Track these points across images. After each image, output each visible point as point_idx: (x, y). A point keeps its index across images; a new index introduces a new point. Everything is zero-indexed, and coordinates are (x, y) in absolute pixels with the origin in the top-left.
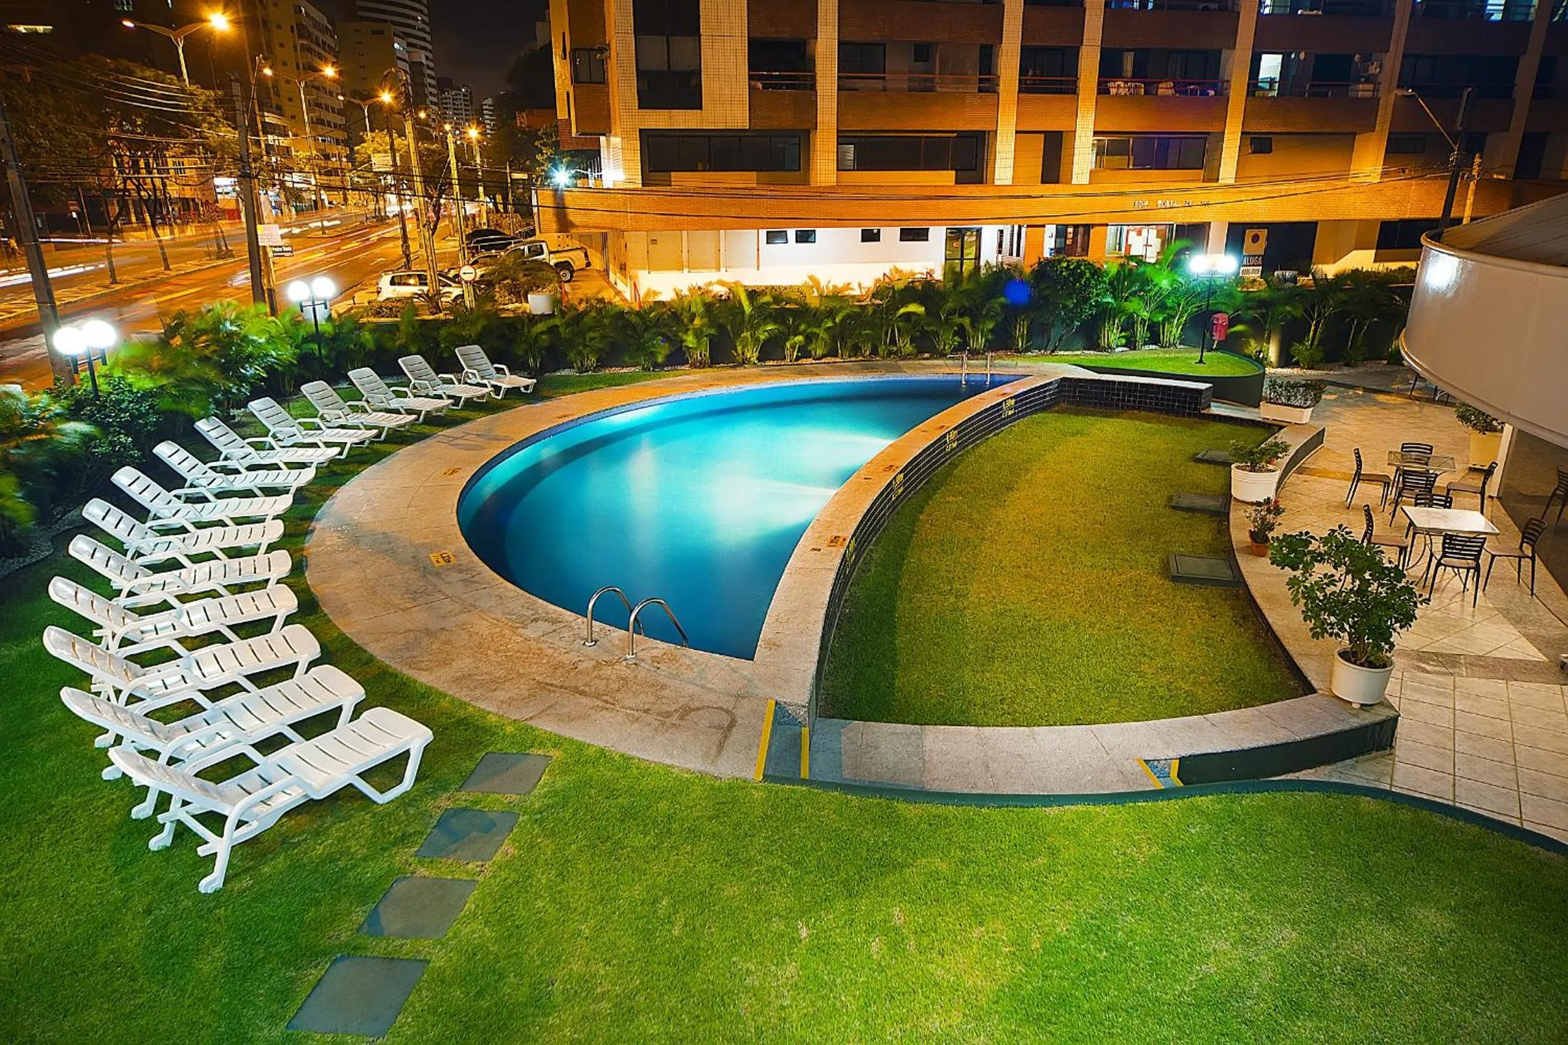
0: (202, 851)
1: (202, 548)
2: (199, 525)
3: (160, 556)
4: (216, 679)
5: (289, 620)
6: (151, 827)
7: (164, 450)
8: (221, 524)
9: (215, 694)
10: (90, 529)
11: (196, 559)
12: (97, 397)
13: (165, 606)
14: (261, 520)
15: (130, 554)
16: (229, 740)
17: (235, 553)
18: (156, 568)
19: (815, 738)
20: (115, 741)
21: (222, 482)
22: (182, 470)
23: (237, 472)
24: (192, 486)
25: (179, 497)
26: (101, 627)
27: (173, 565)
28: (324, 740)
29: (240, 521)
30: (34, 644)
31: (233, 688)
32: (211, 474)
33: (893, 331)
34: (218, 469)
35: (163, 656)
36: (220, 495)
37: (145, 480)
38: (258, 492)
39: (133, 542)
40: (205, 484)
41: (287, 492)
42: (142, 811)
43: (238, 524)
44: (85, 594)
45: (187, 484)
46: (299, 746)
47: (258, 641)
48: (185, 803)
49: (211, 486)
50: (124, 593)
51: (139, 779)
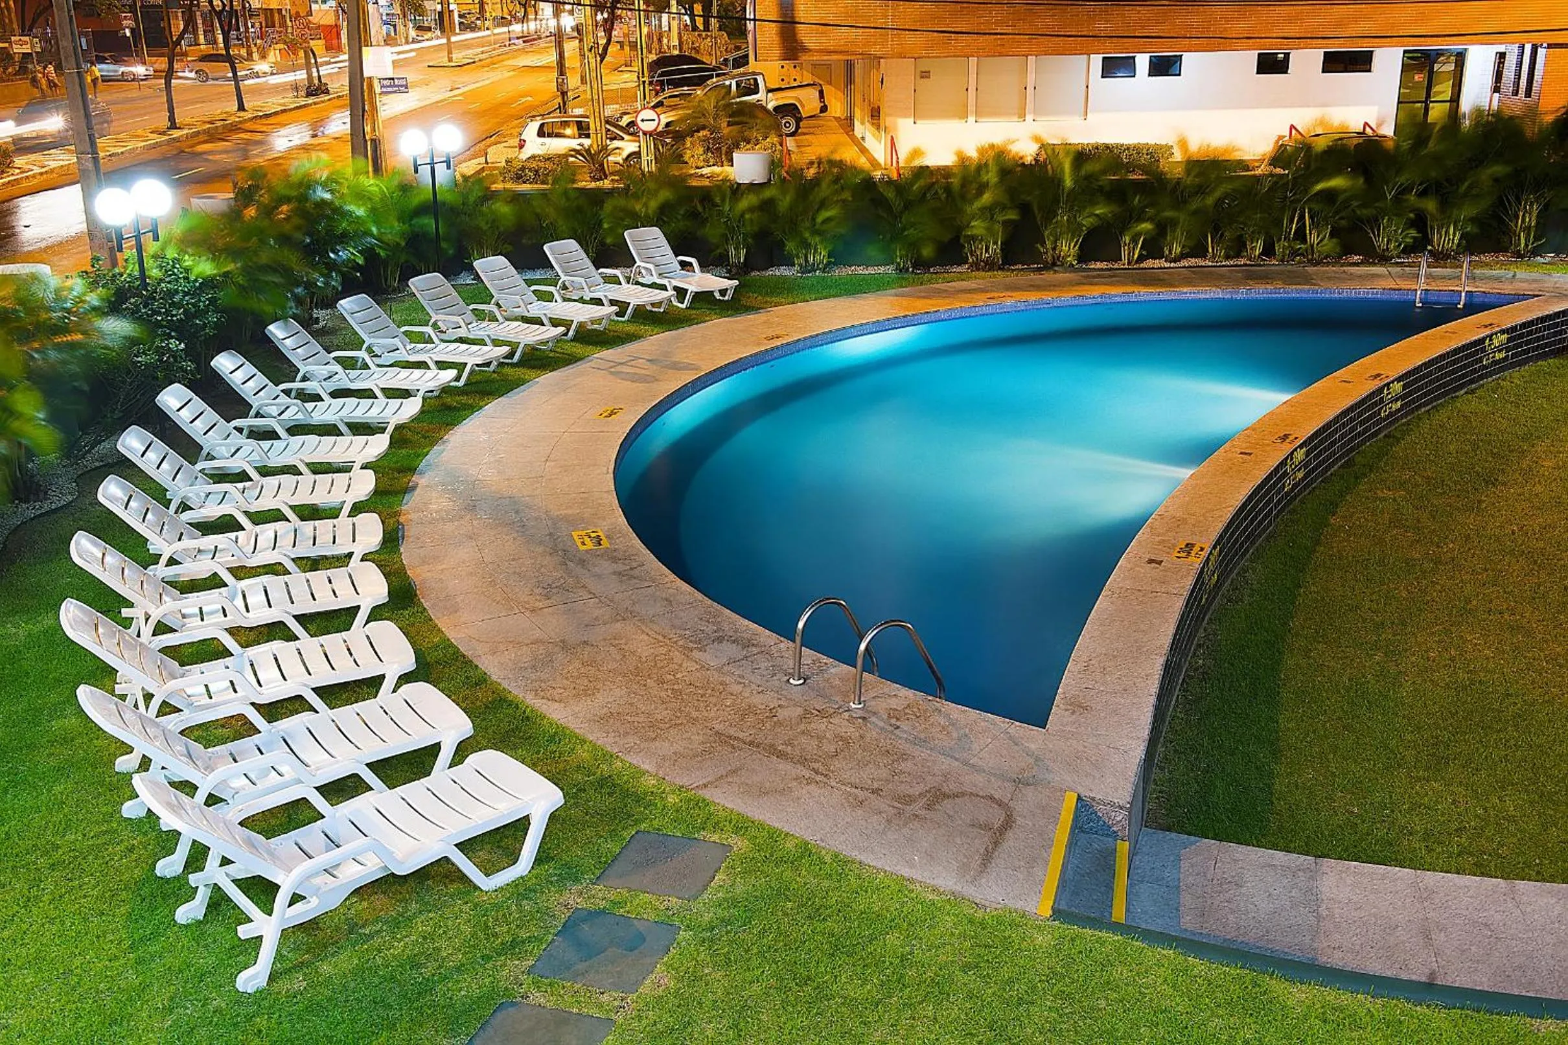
0: (244, 931)
1: (266, 503)
2: (265, 472)
3: (212, 511)
4: (274, 691)
5: (376, 614)
6: (180, 890)
7: (225, 363)
8: (292, 470)
9: (273, 711)
10: (125, 467)
11: (259, 518)
12: (145, 285)
13: (214, 582)
14: (345, 469)
15: (173, 507)
16: (287, 777)
17: (310, 513)
18: (207, 528)
19: (1137, 858)
20: (140, 766)
21: (295, 412)
22: (247, 391)
23: (317, 398)
24: (258, 415)
25: (240, 430)
26: (131, 605)
27: (227, 525)
28: (414, 790)
29: (319, 469)
30: (48, 622)
31: (295, 705)
32: (283, 399)
33: (1302, 217)
34: (293, 394)
35: (209, 651)
36: (296, 430)
37: (198, 404)
38: (344, 428)
39: (179, 489)
40: (275, 414)
41: (383, 430)
42: (170, 866)
43: (315, 473)
44: (114, 558)
45: (253, 412)
46: (379, 796)
47: (333, 641)
48: (225, 862)
49: (282, 417)
50: (164, 560)
51: (169, 821)
